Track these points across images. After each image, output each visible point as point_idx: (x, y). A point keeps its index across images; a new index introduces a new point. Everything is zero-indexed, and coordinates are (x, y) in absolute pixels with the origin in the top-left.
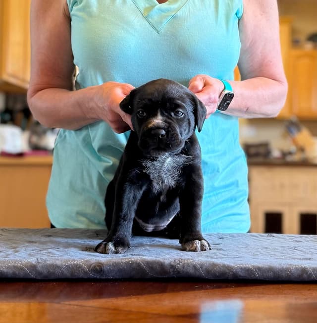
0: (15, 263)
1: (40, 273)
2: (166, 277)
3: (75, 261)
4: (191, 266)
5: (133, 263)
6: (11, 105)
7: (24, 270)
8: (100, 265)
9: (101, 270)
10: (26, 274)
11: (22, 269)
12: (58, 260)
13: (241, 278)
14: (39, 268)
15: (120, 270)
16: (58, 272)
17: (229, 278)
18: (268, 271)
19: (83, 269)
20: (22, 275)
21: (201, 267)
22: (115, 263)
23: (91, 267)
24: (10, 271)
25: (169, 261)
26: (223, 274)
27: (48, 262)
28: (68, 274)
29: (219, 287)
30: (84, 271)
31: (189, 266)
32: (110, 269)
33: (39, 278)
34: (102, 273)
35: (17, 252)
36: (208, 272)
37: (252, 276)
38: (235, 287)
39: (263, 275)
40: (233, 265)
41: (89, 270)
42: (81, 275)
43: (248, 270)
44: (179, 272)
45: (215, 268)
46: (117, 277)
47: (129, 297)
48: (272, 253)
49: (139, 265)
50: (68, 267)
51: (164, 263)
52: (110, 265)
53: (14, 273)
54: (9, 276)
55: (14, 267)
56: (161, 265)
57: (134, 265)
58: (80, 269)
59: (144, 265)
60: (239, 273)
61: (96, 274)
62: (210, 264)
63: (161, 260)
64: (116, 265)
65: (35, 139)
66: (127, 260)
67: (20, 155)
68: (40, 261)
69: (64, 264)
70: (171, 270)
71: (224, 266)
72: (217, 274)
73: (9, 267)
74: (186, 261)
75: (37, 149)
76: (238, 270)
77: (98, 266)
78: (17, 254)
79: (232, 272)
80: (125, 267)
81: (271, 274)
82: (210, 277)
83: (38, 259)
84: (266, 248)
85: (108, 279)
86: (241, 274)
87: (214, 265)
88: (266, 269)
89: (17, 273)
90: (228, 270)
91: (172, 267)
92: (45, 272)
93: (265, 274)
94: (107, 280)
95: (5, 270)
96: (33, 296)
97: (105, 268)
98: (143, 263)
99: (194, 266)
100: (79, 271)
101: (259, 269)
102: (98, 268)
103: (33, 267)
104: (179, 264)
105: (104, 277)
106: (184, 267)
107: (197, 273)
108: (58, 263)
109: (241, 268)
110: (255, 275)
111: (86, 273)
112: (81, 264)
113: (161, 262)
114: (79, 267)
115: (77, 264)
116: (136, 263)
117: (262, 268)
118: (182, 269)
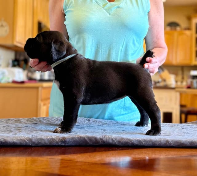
0: (21, 137)
1: (34, 143)
2: (98, 144)
6: (18, 57)
8: (64, 138)
9: (65, 141)
10: (26, 143)
11: (24, 141)
12: (43, 136)
13: (136, 145)
14: (33, 140)
15: (74, 141)
16: (43, 142)
17: (130, 145)
18: (149, 142)
19: (56, 141)
20: (24, 143)
21: (116, 140)
23: (60, 139)
24: (18, 142)
25: (100, 137)
26: (127, 143)
27: (38, 137)
28: (48, 143)
31: (110, 139)
33: (33, 145)
34: (65, 143)
35: (21, 132)
36: (119, 142)
37: (141, 144)
39: (147, 144)
40: (131, 138)
41: (59, 141)
42: (55, 144)
43: (139, 141)
44: (104, 142)
45: (123, 140)
46: (73, 145)
50: (48, 139)
51: (97, 137)
52: (70, 139)
53: (21, 143)
54: (18, 144)
55: (21, 139)
56: (96, 139)
57: (82, 138)
58: (54, 141)
59: (87, 139)
60: (135, 142)
61: (62, 143)
62: (120, 138)
63: (96, 136)
64: (73, 138)
65: (30, 74)
66: (78, 136)
67: (22, 82)
69: (46, 138)
70: (101, 141)
71: (127, 139)
72: (124, 143)
73: (18, 140)
74: (108, 137)
75: (31, 79)
77: (63, 139)
78: (21, 133)
79: (131, 142)
80: (77, 140)
81: (151, 143)
82: (120, 144)
83: (32, 136)
86: (136, 143)
87: (122, 138)
88: (148, 140)
89: (22, 142)
90: (129, 141)
91: (101, 139)
92: (36, 142)
94: (68, 146)
95: (16, 141)
96: (30, 154)
97: (67, 140)
98: (86, 137)
99: (112, 139)
102: (63, 140)
103: (30, 140)
104: (104, 138)
105: (66, 145)
106: (107, 139)
107: (114, 143)
108: (43, 137)
109: (136, 140)
110: (143, 144)
111: (57, 142)
112: (55, 138)
113: (95, 137)
114: (53, 139)
115: (53, 138)
116: (83, 137)
117: (146, 140)
118: (106, 141)
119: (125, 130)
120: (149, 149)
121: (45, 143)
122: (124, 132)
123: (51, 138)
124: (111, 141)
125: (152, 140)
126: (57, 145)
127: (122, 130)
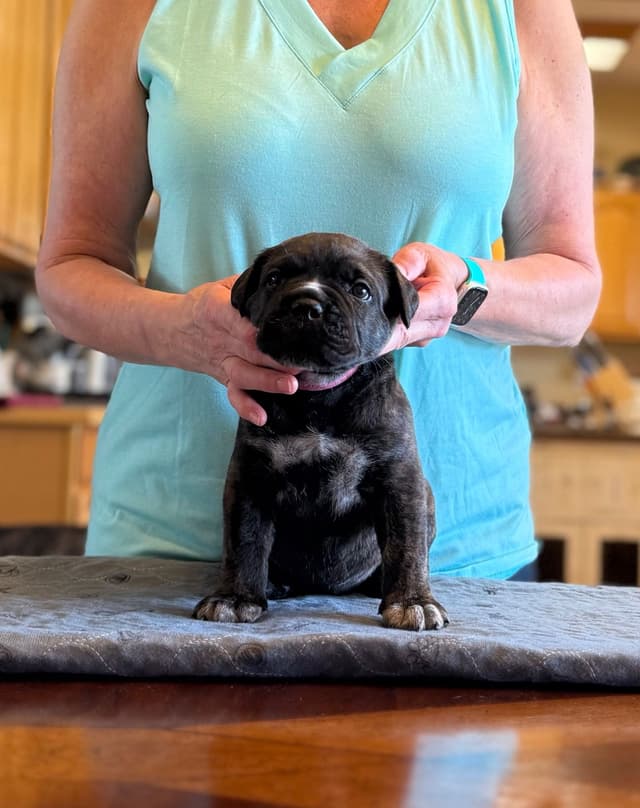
0: (73, 640)
1: (129, 664)
2: (399, 675)
3: (202, 639)
4: (454, 652)
5: (328, 643)
7: (92, 656)
8: (258, 648)
9: (261, 660)
10: (97, 662)
11: (88, 653)
12: (166, 635)
13: (559, 679)
14: (127, 654)
15: (300, 660)
16: (166, 662)
17: (534, 681)
18: (617, 666)
19: (220, 657)
20: (88, 666)
21: (474, 655)
22: (291, 644)
23: (239, 652)
24: (63, 658)
25: (406, 641)
26: (521, 670)
27: (146, 640)
28: (189, 667)
29: (506, 700)
30: (223, 662)
31: (449, 652)
32: (278, 656)
33: (125, 675)
34: (260, 665)
35: (63, 616)
36: (489, 664)
37: (583, 676)
38: (539, 698)
39: (606, 674)
40: (541, 651)
41: (234, 660)
42: (216, 670)
43: (574, 663)
44: (426, 665)
45: (505, 658)
46: (293, 674)
47: (318, 718)
48: (609, 626)
49: (340, 648)
50: (189, 651)
51: (395, 645)
52: (280, 649)
53: (71, 663)
54: (60, 669)
55: (73, 649)
56: (390, 649)
57: (331, 645)
58: (214, 657)
59: (354, 649)
60: (556, 669)
61: (248, 668)
62: (492, 648)
63: (390, 639)
64: (293, 647)
66: (315, 638)
68: (127, 637)
69: (179, 644)
70: (411, 660)
71: (523, 653)
72: (509, 670)
73: (60, 650)
74: (441, 642)
76: (553, 662)
77: (254, 650)
78: (64, 620)
79: (541, 665)
80: (312, 653)
81: (622, 673)
82: (494, 677)
83: (121, 633)
84: (594, 616)
85: (274, 678)
86: (560, 670)
87: (502, 650)
88: (613, 661)
89: (78, 661)
90: (533, 661)
91: (413, 653)
92: (139, 660)
93: (610, 673)
94: (272, 681)
95: (52, 656)
97: (269, 655)
98: (349, 643)
99: (460, 653)
100: (212, 660)
101: (598, 660)
102: (253, 655)
103: (113, 650)
104: (426, 647)
105: (266, 674)
106: (437, 654)
107: (467, 668)
108: (168, 642)
109: (560, 659)
110: (588, 675)
111: (227, 664)
112: (217, 645)
113: (388, 642)
114: (210, 651)
115: (209, 646)
116: (334, 643)
117: (604, 659)
118: (433, 659)
119: (505, 614)
120: (615, 699)
121: (176, 664)
122: (500, 621)
123: (202, 645)
124: (453, 662)
125: (628, 660)
126: (226, 673)
127: (492, 616)
